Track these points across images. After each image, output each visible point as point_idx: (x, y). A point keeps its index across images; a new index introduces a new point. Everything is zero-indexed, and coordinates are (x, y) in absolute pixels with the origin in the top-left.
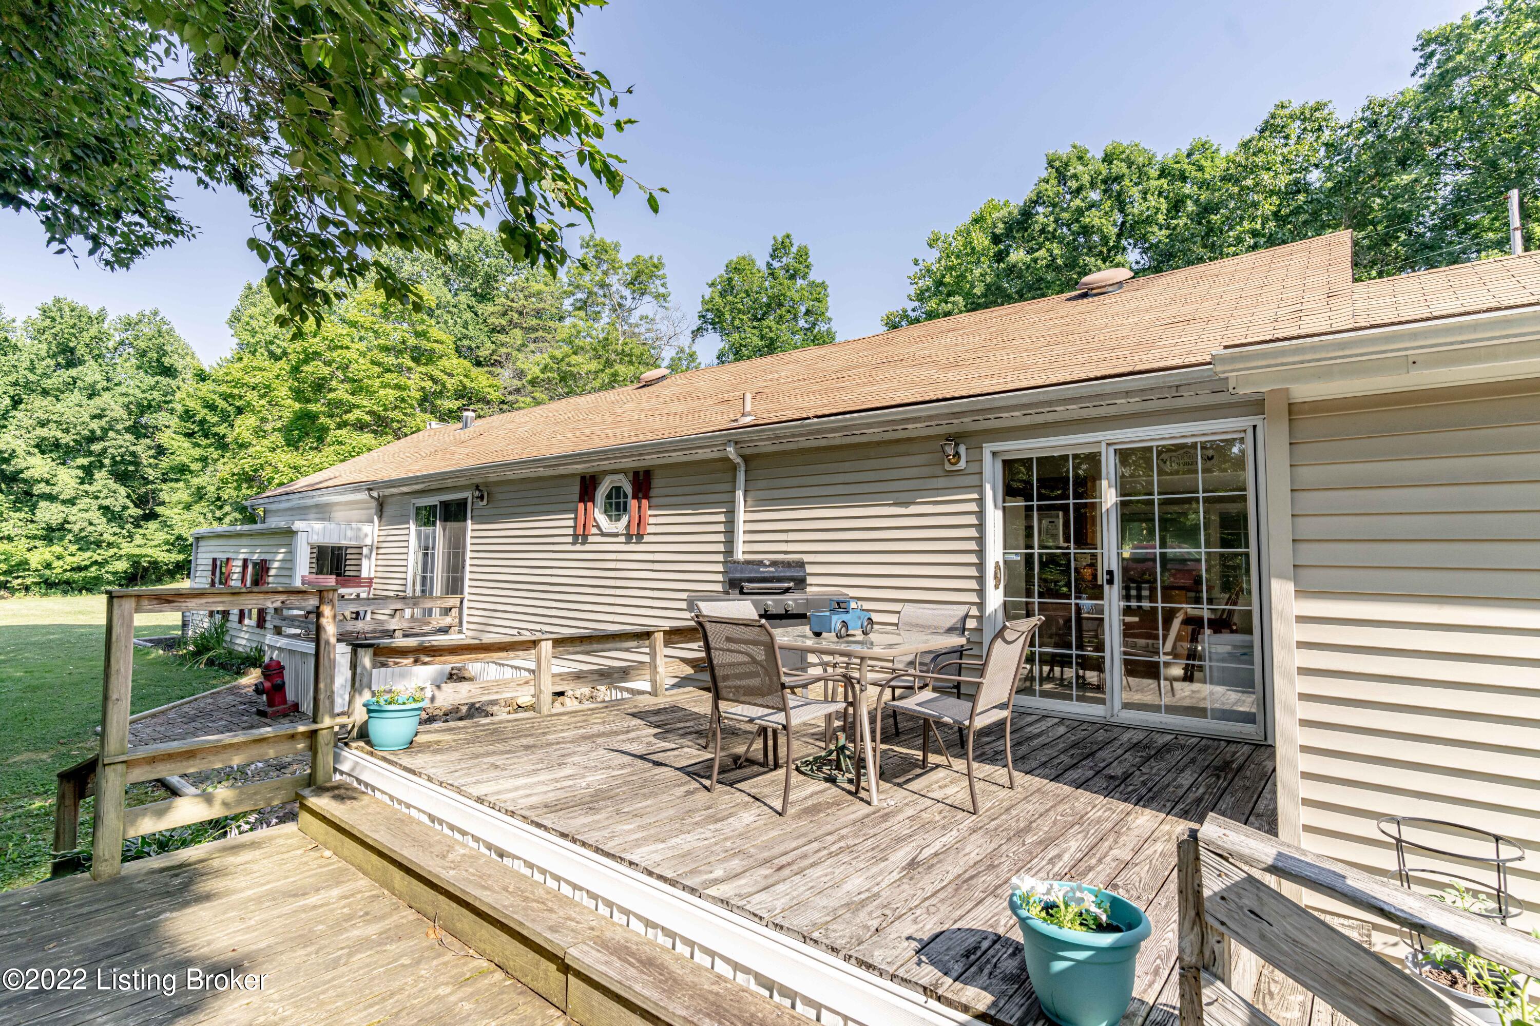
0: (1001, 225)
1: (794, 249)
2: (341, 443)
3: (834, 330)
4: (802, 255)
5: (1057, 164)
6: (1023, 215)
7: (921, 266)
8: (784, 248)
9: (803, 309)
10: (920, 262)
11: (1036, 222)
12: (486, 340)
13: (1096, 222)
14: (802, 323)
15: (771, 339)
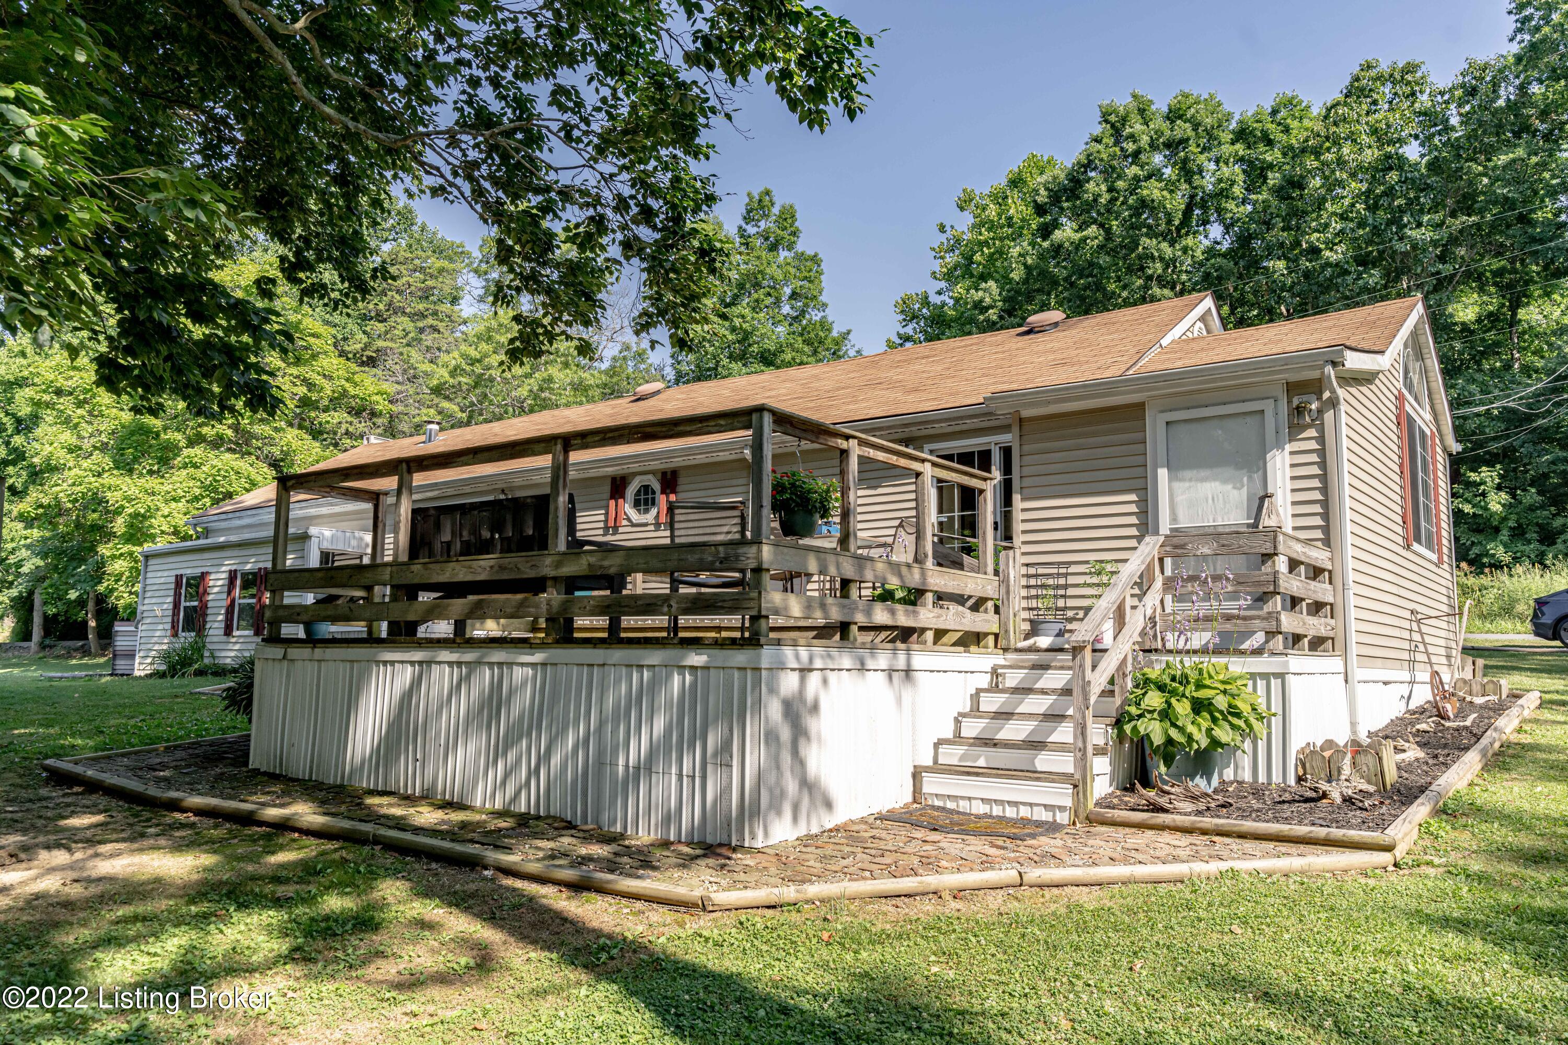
0: (1043, 192)
1: (776, 210)
2: (195, 466)
3: (830, 319)
4: (788, 216)
5: (1113, 118)
6: (1071, 180)
7: (949, 234)
8: (762, 208)
9: (787, 291)
10: (948, 228)
11: (1086, 192)
12: (356, 328)
13: (1156, 194)
14: (786, 309)
15: (745, 331)
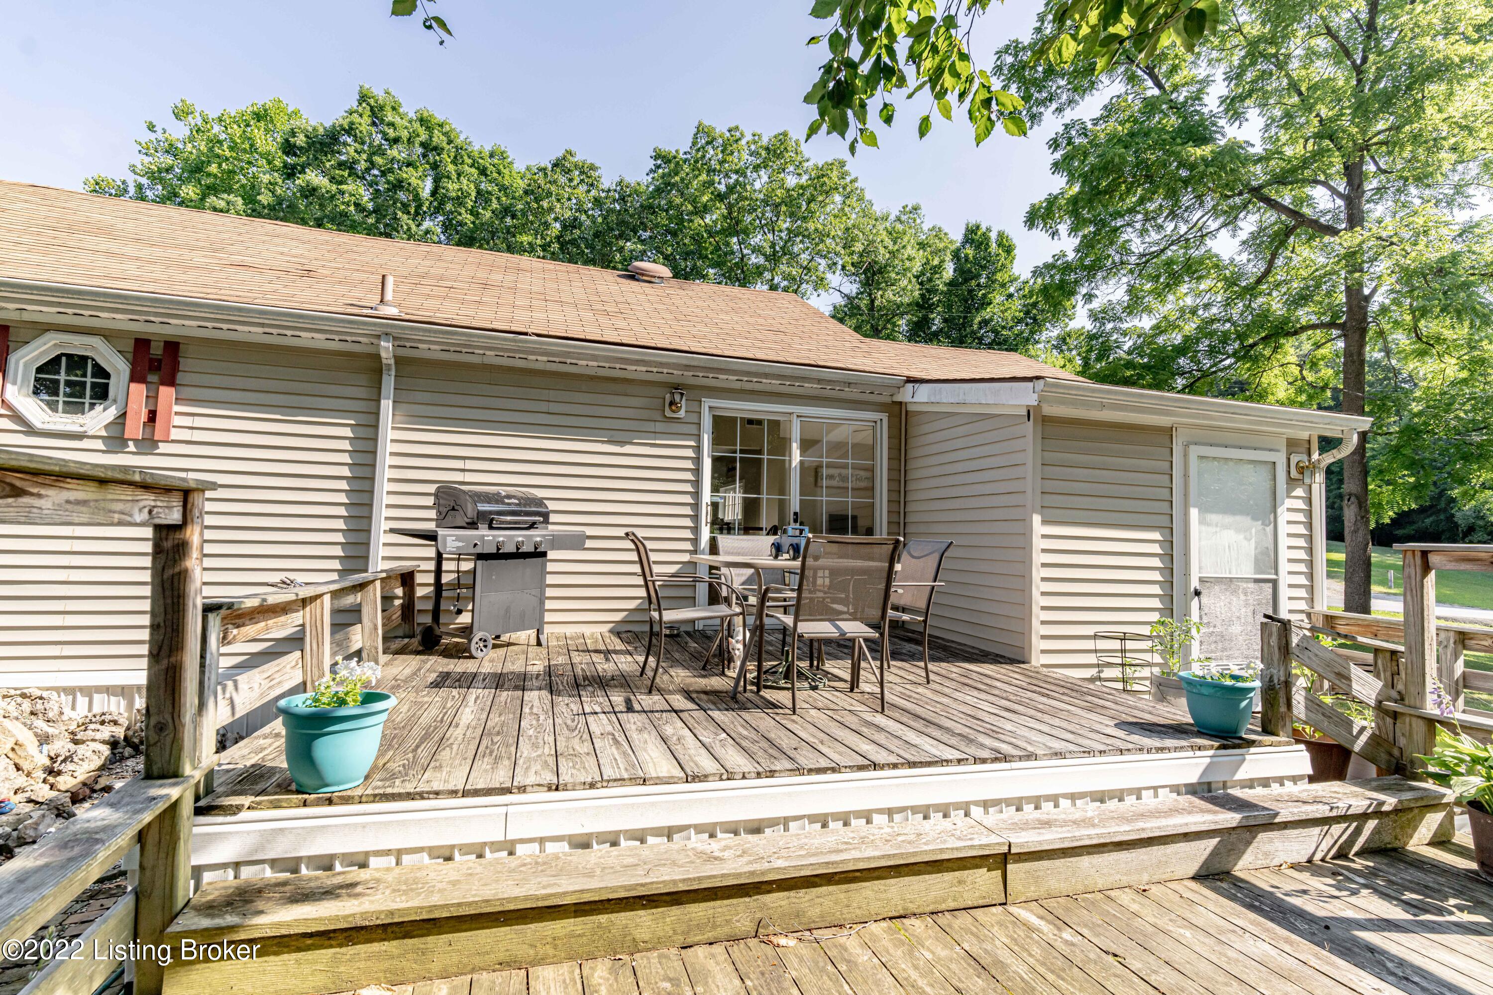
0: (302, 137)
5: (372, 102)
6: (329, 137)
7: (160, 137)
11: (344, 152)
